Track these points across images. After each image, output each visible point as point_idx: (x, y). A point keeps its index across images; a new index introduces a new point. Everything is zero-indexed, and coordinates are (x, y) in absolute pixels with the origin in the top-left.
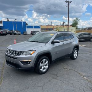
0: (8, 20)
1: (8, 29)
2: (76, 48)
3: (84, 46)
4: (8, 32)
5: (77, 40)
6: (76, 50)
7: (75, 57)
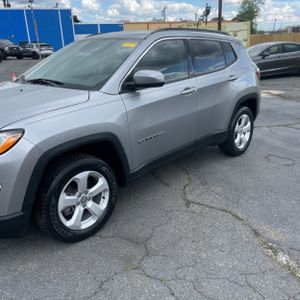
0: (9, 5)
1: (11, 39)
2: (245, 108)
3: (279, 95)
4: (6, 49)
5: (254, 70)
6: (245, 116)
7: (242, 147)
